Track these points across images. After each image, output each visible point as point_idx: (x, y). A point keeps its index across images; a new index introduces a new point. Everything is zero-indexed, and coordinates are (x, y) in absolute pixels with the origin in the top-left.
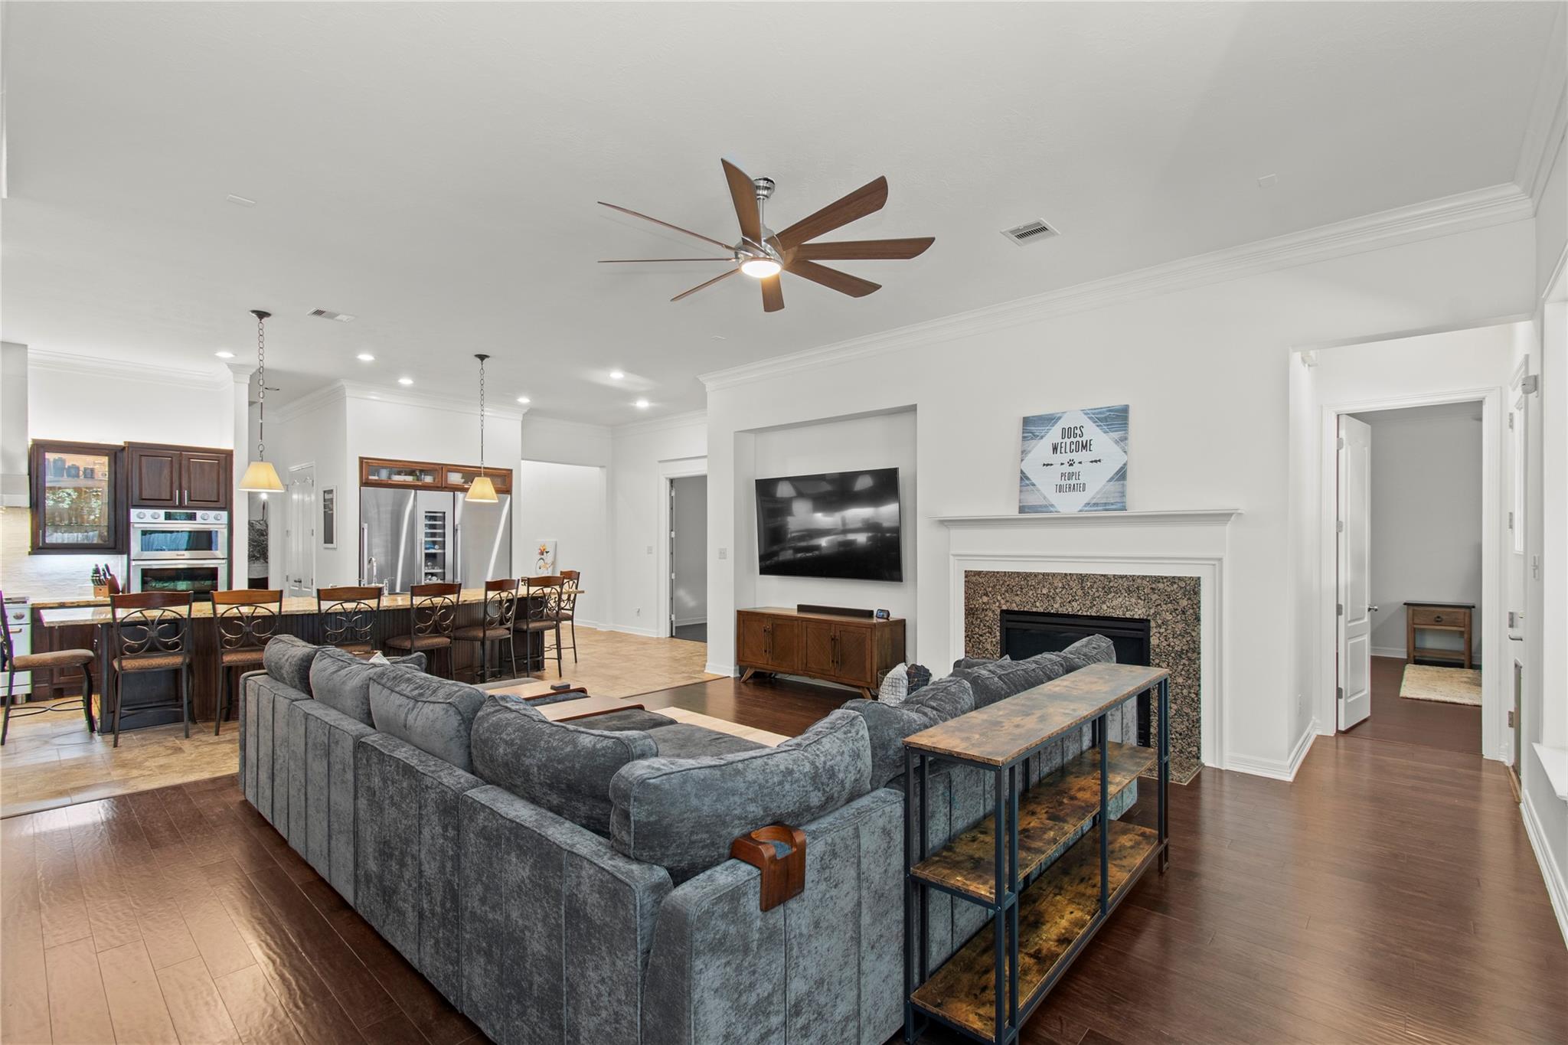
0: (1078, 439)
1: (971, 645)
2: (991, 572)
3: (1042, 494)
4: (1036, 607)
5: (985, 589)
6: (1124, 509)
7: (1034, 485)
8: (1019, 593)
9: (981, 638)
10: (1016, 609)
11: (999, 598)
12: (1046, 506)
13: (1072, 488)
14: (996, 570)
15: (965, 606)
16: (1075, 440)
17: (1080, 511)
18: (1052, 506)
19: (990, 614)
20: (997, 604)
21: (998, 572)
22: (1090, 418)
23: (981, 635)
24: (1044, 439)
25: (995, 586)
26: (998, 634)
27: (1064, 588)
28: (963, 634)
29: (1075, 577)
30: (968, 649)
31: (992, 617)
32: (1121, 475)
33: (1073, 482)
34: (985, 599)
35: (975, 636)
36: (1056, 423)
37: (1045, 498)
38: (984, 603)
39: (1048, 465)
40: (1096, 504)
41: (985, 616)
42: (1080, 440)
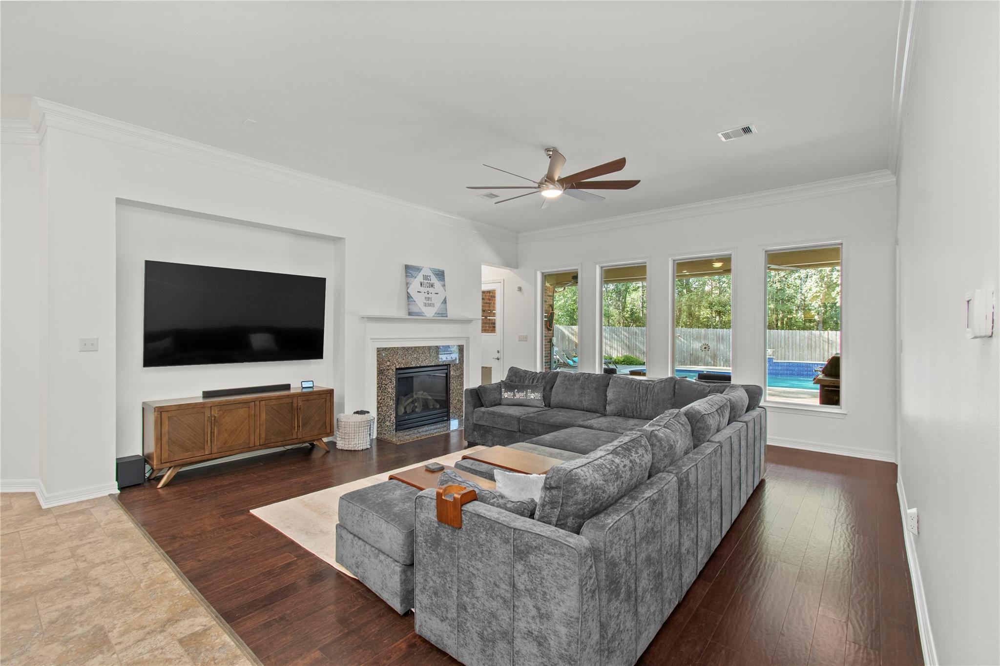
0: (429, 281)
1: (381, 392)
2: (391, 348)
3: (419, 307)
4: (412, 364)
5: (388, 358)
6: (447, 317)
7: (415, 301)
8: (404, 358)
9: (386, 386)
10: (403, 367)
11: (395, 362)
12: (421, 313)
13: (430, 305)
14: (393, 346)
15: (377, 369)
16: (428, 282)
17: (434, 316)
18: (423, 313)
19: (391, 371)
20: (394, 365)
21: (395, 348)
22: (433, 273)
23: (386, 385)
24: (417, 278)
25: (393, 355)
26: (395, 382)
27: (422, 353)
28: (376, 386)
29: (427, 348)
30: (379, 394)
31: (392, 373)
32: (445, 301)
33: (430, 302)
34: (388, 363)
35: (383, 386)
36: (420, 271)
37: (420, 308)
38: (388, 366)
39: (419, 292)
40: (438, 314)
41: (389, 373)
42: (430, 282)
